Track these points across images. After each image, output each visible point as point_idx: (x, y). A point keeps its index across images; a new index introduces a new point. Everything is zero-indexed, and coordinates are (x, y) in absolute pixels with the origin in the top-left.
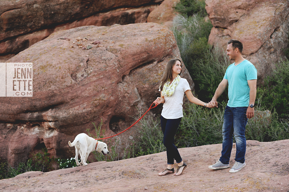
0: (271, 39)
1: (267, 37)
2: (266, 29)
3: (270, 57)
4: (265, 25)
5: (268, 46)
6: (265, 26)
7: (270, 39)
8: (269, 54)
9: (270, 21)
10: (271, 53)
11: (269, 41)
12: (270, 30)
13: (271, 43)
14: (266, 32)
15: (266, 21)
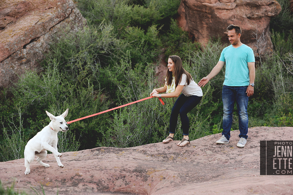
0: (25, 49)
1: (18, 47)
2: (18, 39)
3: (21, 68)
4: (19, 34)
5: (19, 56)
6: (18, 36)
7: (23, 49)
8: (19, 64)
9: (26, 30)
10: (21, 64)
11: (20, 51)
12: (24, 40)
13: (22, 53)
14: (18, 42)
15: (22, 30)
